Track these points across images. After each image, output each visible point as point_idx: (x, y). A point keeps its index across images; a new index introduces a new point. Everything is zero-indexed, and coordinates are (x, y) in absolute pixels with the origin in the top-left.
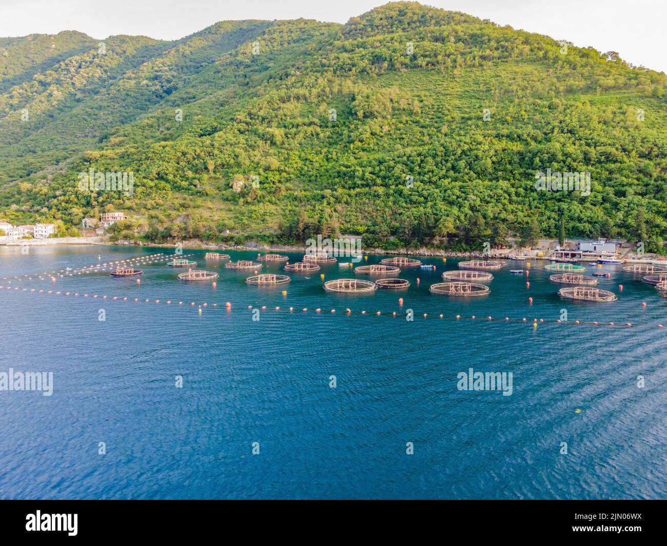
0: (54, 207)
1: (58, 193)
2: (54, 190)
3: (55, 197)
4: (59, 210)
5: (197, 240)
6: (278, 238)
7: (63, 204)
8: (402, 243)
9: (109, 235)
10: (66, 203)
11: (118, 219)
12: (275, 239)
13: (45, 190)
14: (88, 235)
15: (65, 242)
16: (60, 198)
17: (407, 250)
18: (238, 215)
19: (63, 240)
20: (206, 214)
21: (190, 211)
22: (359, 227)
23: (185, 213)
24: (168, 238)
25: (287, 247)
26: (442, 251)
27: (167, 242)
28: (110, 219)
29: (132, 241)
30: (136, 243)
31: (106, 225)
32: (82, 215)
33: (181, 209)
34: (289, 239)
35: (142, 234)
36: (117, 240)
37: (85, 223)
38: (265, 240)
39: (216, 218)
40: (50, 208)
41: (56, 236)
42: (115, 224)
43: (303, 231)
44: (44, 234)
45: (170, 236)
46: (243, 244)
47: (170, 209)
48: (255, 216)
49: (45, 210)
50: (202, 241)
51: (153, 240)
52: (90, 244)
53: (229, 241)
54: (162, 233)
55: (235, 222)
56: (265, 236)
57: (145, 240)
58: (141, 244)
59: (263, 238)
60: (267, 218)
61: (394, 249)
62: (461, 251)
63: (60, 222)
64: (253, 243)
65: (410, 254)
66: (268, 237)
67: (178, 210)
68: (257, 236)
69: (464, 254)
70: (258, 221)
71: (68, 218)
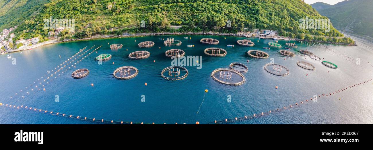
0: (37, 29)
1: (37, 23)
2: (36, 21)
3: (37, 24)
4: (39, 30)
5: (98, 35)
6: (139, 30)
7: (40, 27)
8: (202, 29)
9: (60, 38)
10: (41, 26)
11: (62, 30)
12: (138, 30)
13: (33, 22)
14: (52, 39)
15: (44, 44)
16: (38, 25)
17: (203, 32)
18: (114, 20)
19: (43, 44)
20: (99, 22)
21: (91, 21)
22: (178, 22)
23: (89, 23)
24: (85, 36)
25: (144, 34)
26: (218, 32)
27: (85, 37)
28: (58, 31)
29: (70, 39)
30: (71, 40)
31: (57, 34)
32: (48, 31)
33: (87, 21)
34: (145, 30)
35: (73, 35)
36: (63, 39)
37: (49, 34)
38: (133, 32)
39: (104, 23)
40: (36, 30)
41: (40, 42)
42: (61, 33)
43: (152, 26)
44: (36, 42)
45: (86, 34)
46: (122, 34)
47: (82, 22)
48: (123, 20)
49: (34, 31)
50: (101, 35)
51: (78, 38)
52: (53, 43)
53: (114, 33)
54: (82, 33)
55: (114, 24)
56: (132, 29)
57: (75, 38)
58: (74, 40)
59: (131, 30)
60: (130, 20)
61: (198, 32)
62: (226, 33)
63: (40, 36)
64: (126, 33)
65: (205, 34)
66: (134, 30)
67: (86, 22)
68: (128, 30)
69: (227, 34)
70: (126, 22)
71: (43, 33)
